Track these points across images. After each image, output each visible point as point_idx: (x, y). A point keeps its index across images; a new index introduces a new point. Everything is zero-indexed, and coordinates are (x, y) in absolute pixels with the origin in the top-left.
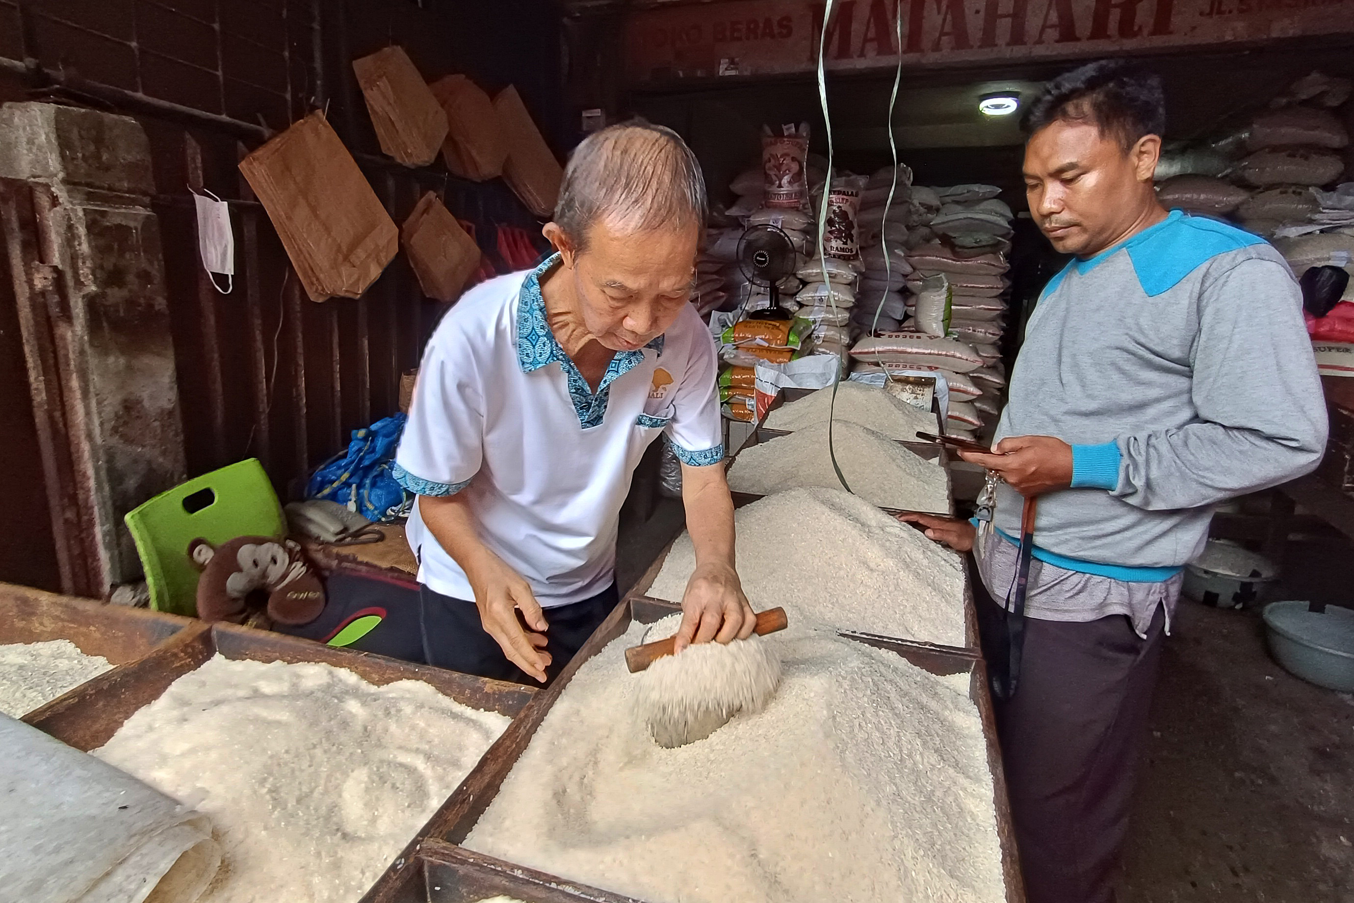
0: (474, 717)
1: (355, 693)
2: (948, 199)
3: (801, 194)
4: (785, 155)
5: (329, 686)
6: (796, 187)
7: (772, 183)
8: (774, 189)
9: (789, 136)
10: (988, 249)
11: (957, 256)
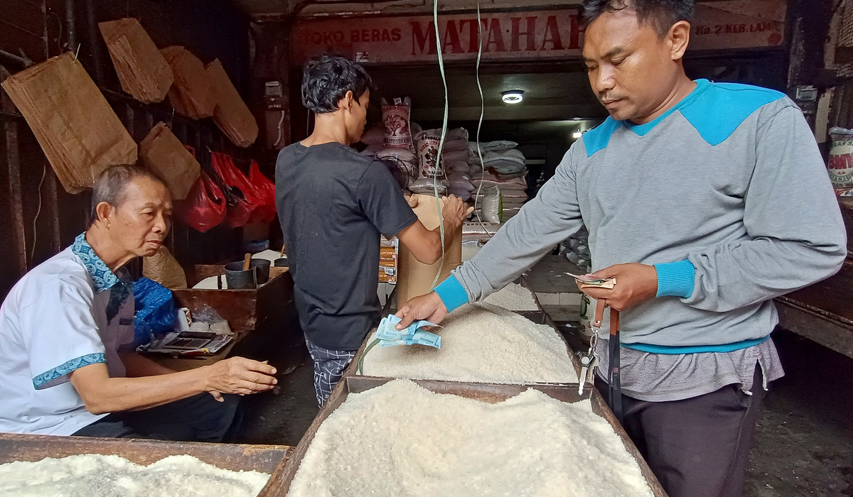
0: (235, 478)
1: (125, 472)
2: (488, 149)
3: (407, 140)
4: (396, 116)
5: (99, 471)
6: (404, 136)
7: (390, 133)
8: (391, 137)
9: (398, 105)
10: (516, 175)
11: (499, 179)
